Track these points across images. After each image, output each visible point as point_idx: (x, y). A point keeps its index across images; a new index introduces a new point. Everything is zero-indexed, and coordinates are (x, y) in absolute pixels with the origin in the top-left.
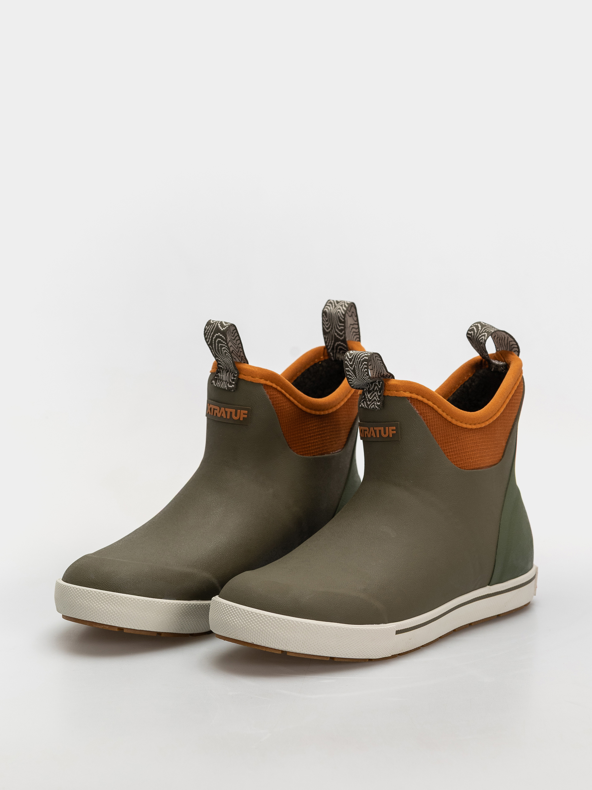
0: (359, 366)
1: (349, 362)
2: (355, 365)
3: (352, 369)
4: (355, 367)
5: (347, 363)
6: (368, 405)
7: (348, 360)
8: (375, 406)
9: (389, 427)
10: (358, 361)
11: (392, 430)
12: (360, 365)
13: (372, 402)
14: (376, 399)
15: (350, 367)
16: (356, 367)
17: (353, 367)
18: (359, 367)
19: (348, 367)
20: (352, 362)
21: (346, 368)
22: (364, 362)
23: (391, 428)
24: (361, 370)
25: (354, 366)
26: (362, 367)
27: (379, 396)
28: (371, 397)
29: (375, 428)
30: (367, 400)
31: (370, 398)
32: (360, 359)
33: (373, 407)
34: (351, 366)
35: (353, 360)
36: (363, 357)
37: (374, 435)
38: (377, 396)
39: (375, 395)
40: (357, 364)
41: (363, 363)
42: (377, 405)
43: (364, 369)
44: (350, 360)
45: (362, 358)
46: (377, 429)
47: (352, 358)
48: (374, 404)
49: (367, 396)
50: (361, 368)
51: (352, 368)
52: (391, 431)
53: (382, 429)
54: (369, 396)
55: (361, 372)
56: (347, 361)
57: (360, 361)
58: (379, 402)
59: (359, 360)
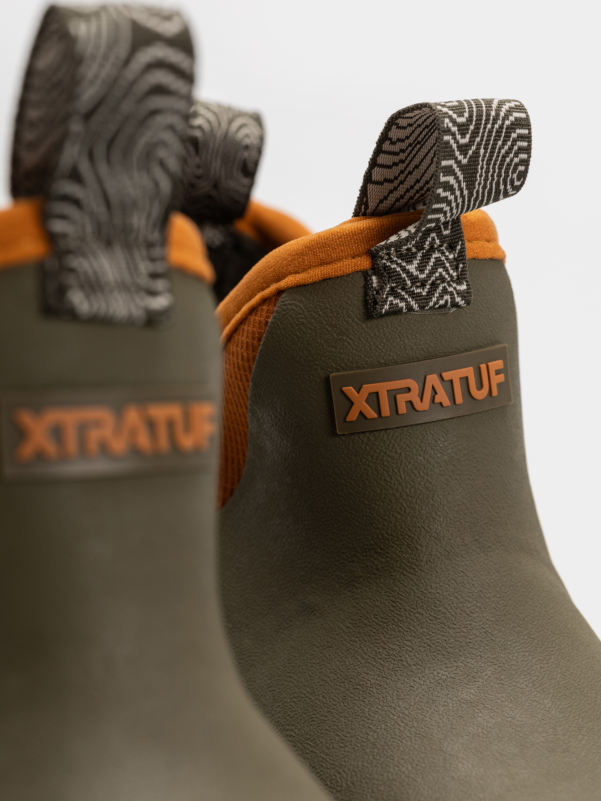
0: (495, 144)
1: (458, 137)
2: (479, 144)
3: (465, 161)
4: (476, 153)
5: (452, 142)
6: (422, 300)
7: (454, 129)
8: (453, 299)
9: (489, 364)
10: (490, 132)
11: (498, 372)
12: (500, 143)
13: (436, 285)
14: (444, 273)
15: (457, 153)
16: (482, 151)
17: (470, 152)
18: (493, 148)
19: (451, 156)
20: (468, 136)
21: (445, 159)
22: (518, 131)
23: (493, 366)
24: (503, 160)
25: (474, 148)
26: (506, 147)
27: (455, 264)
28: (422, 271)
29: (447, 376)
30: (406, 284)
31: (422, 276)
32: (499, 122)
33: (447, 302)
34: (463, 149)
35: (472, 127)
37: (442, 397)
38: (448, 265)
39: (439, 263)
40: (488, 140)
41: (514, 135)
42: (459, 293)
43: (516, 155)
44: (462, 130)
45: (506, 117)
47: (470, 119)
48: (445, 291)
49: (408, 272)
50: (503, 151)
51: (465, 158)
52: (494, 373)
53: (469, 372)
54: (412, 268)
55: (501, 165)
56: (448, 131)
57: (501, 127)
58: (460, 283)
59: (497, 126)
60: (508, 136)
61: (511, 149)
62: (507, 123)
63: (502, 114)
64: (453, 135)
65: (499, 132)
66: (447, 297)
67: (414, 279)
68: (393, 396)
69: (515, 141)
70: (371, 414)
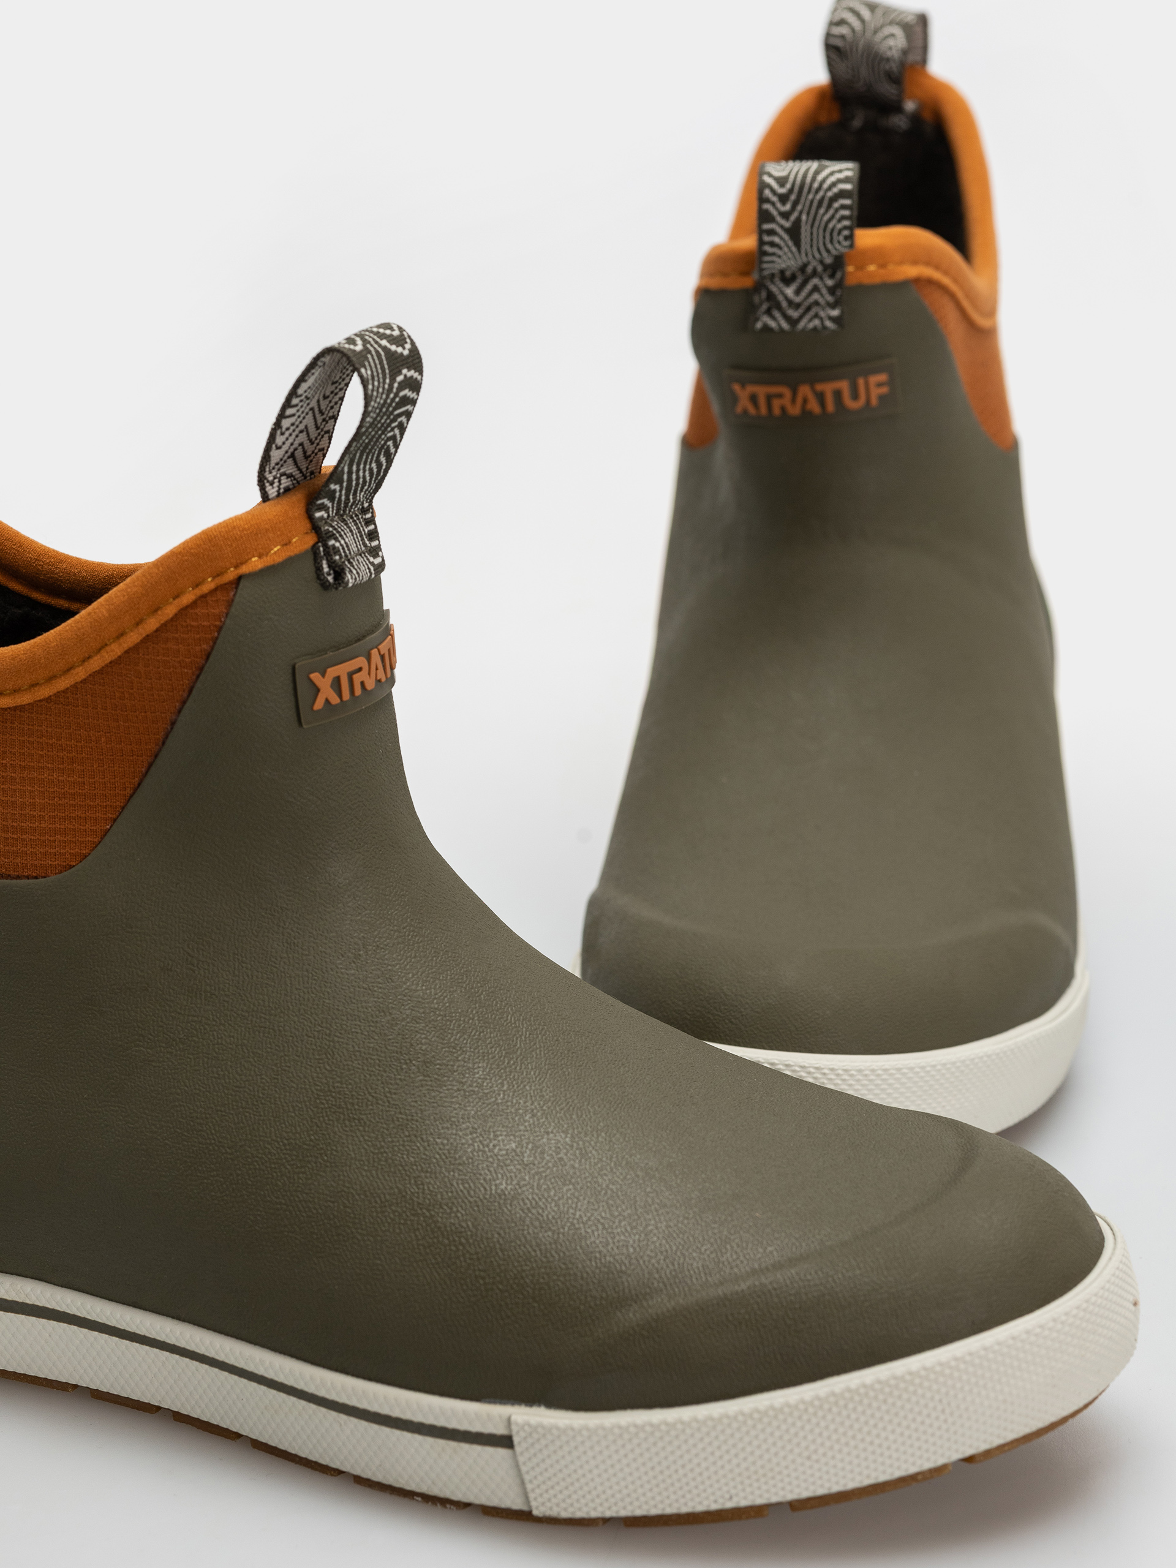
0: (816, 212)
1: (779, 205)
2: (801, 212)
3: (788, 226)
4: (799, 217)
5: (772, 211)
6: (793, 322)
7: (774, 199)
8: (823, 324)
9: (868, 378)
10: (812, 202)
11: (880, 385)
12: (821, 211)
13: (808, 309)
14: (819, 298)
15: (780, 219)
16: (804, 217)
17: (793, 219)
18: (815, 216)
19: (774, 220)
20: (789, 205)
21: (767, 223)
22: (839, 201)
23: (874, 379)
24: (826, 226)
25: (796, 215)
26: (829, 216)
27: (832, 291)
28: (798, 295)
30: (781, 306)
31: (797, 299)
32: (822, 193)
33: (816, 326)
34: (785, 215)
35: (793, 197)
36: (834, 184)
37: (813, 407)
38: (825, 291)
39: (816, 288)
40: (809, 208)
41: (835, 205)
42: (829, 318)
43: (838, 222)
44: (783, 199)
45: (830, 188)
46: (828, 388)
47: (791, 191)
48: (816, 316)
49: (785, 295)
50: (825, 219)
51: (787, 223)
52: (875, 385)
53: (844, 385)
54: (790, 291)
55: (825, 231)
56: (767, 202)
57: (823, 198)
58: (833, 309)
59: (819, 197)
60: (829, 206)
61: (833, 217)
62: (830, 194)
63: (825, 186)
64: (773, 204)
65: (821, 202)
66: (817, 322)
67: (790, 303)
68: (769, 398)
69: (837, 210)
70: (752, 410)
